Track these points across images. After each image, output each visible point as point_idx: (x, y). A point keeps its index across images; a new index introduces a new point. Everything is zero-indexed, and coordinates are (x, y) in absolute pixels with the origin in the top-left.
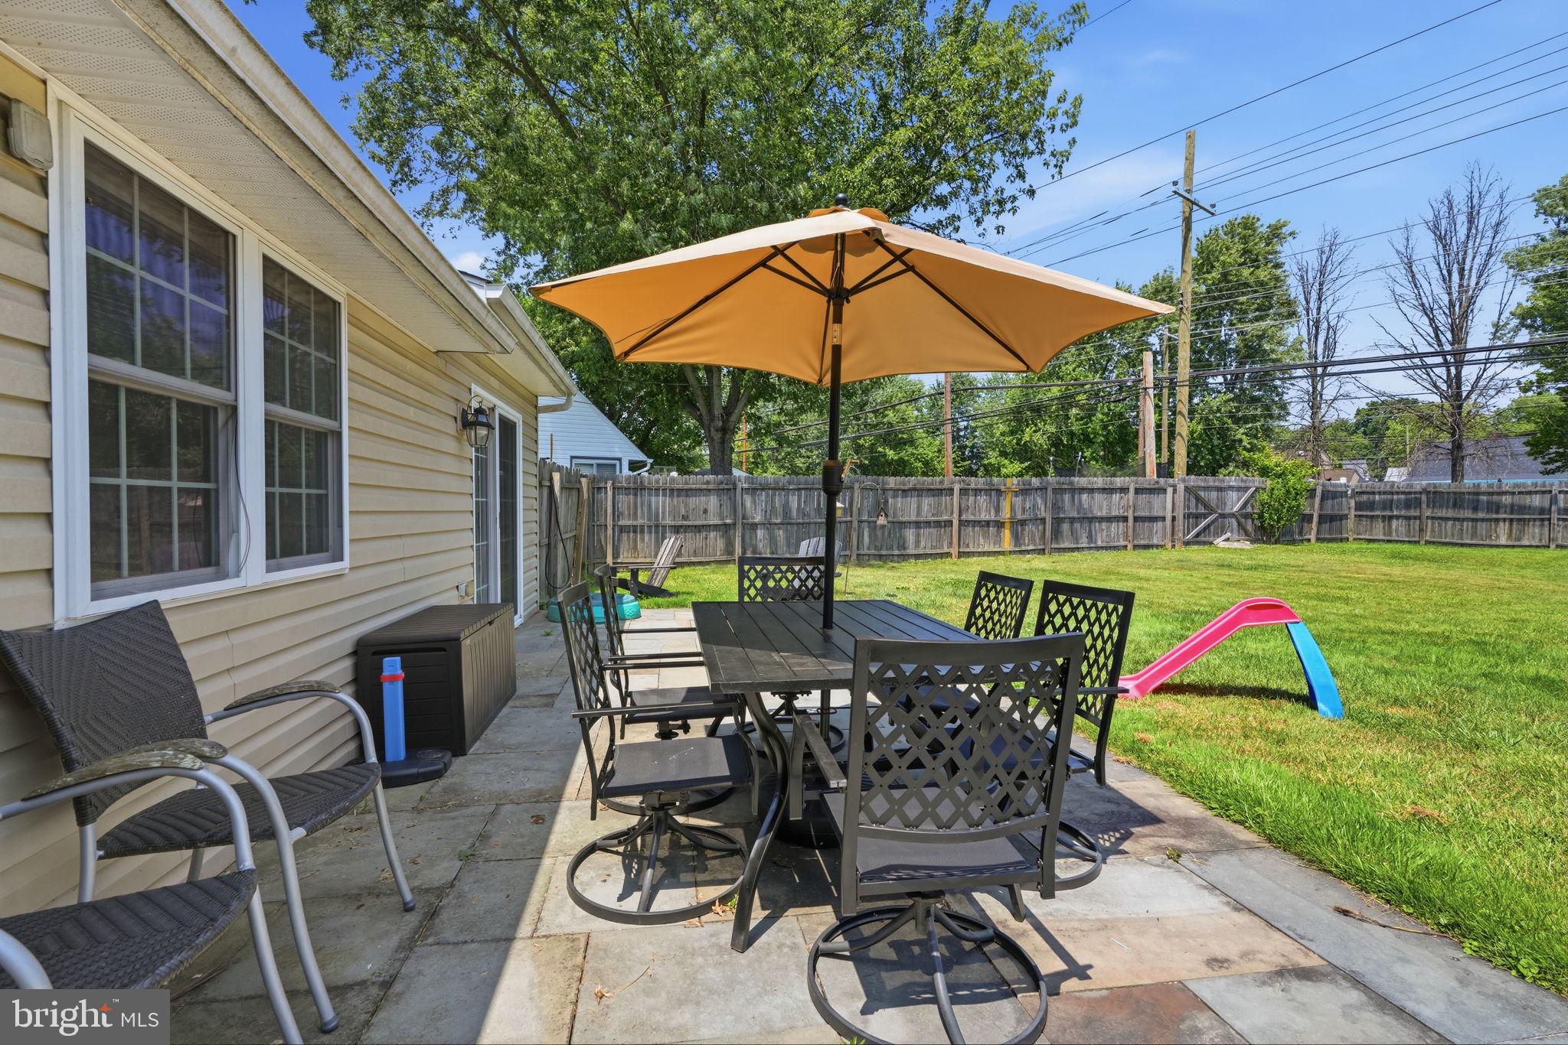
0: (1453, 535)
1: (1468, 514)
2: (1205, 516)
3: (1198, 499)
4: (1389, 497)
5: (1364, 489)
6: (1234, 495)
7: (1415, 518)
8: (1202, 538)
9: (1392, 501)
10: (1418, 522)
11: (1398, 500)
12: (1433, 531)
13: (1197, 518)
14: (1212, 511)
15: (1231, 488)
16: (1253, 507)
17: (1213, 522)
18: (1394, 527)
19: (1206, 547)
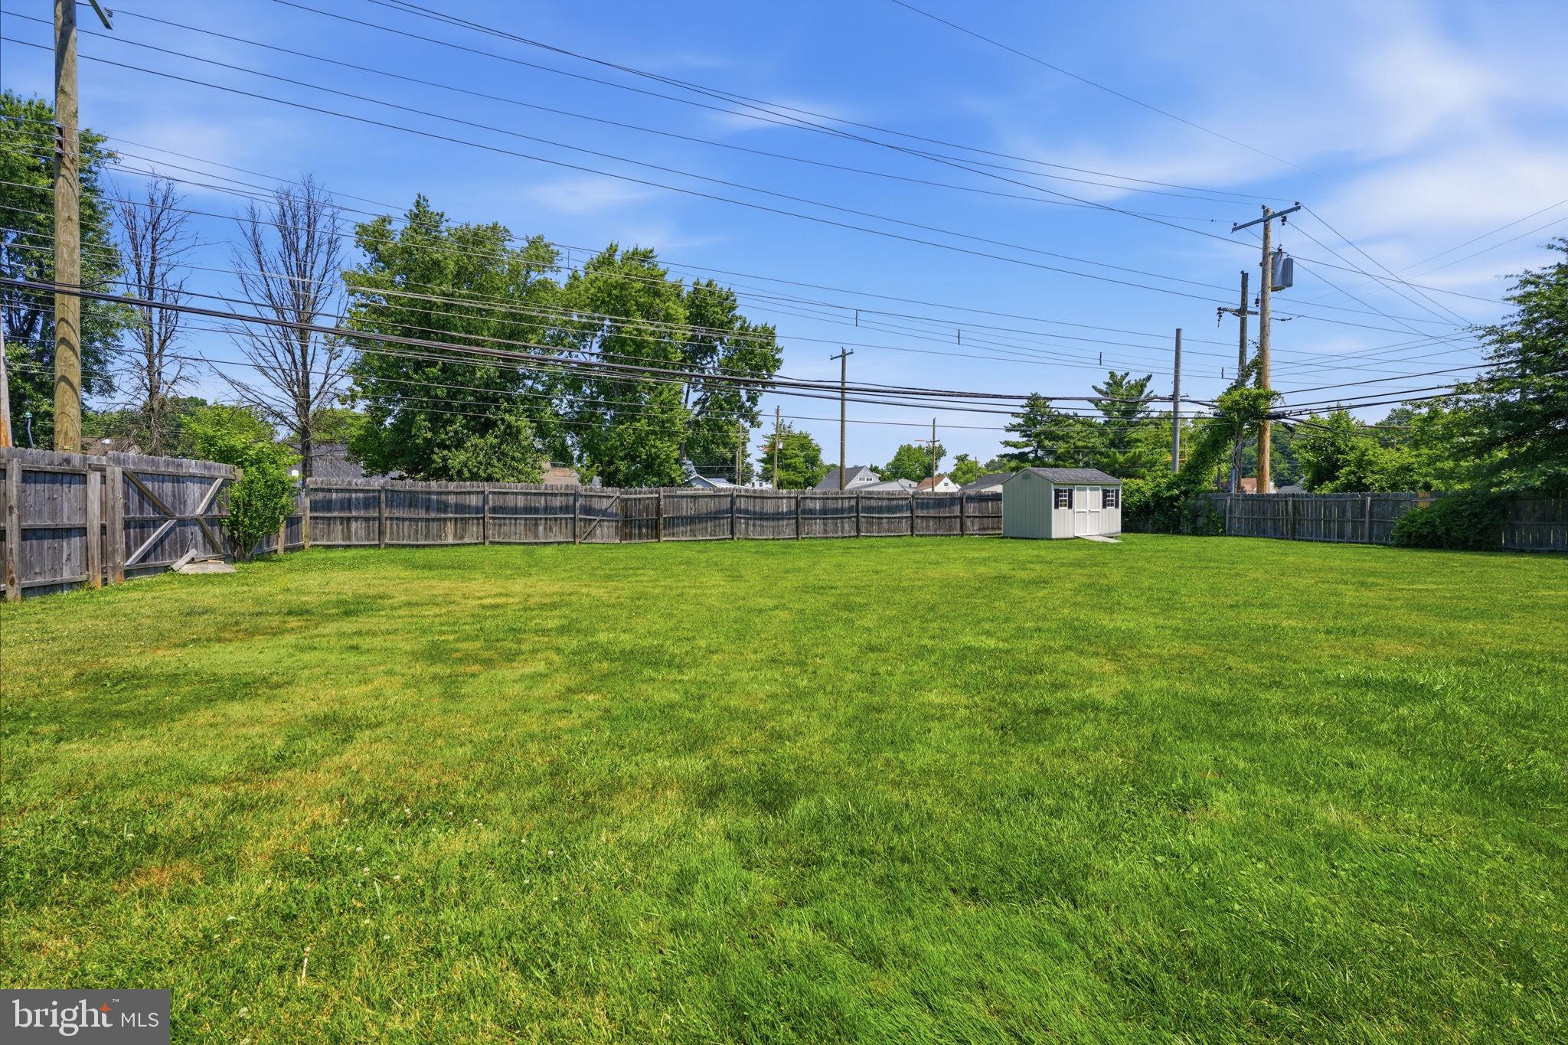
0: (409, 537)
1: (422, 514)
2: (155, 524)
3: (143, 494)
4: (347, 495)
5: (319, 486)
6: (194, 489)
7: (374, 519)
8: (151, 562)
9: (350, 500)
10: (377, 523)
11: (357, 499)
12: (392, 533)
13: (142, 527)
14: (164, 514)
15: (192, 478)
16: (220, 507)
17: (167, 534)
18: (353, 530)
19: (162, 577)
